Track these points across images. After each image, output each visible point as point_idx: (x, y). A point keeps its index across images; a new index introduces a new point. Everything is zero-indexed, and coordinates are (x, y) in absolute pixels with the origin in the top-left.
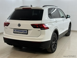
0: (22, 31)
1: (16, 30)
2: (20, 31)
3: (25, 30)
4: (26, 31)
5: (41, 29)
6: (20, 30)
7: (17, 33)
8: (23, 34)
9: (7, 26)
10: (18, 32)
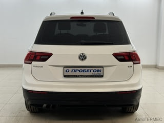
0: (88, 71)
1: (71, 69)
2: (84, 71)
3: (97, 69)
4: (99, 69)
5: (134, 64)
6: (83, 69)
7: (76, 76)
8: (91, 76)
9: (45, 60)
10: (78, 73)
